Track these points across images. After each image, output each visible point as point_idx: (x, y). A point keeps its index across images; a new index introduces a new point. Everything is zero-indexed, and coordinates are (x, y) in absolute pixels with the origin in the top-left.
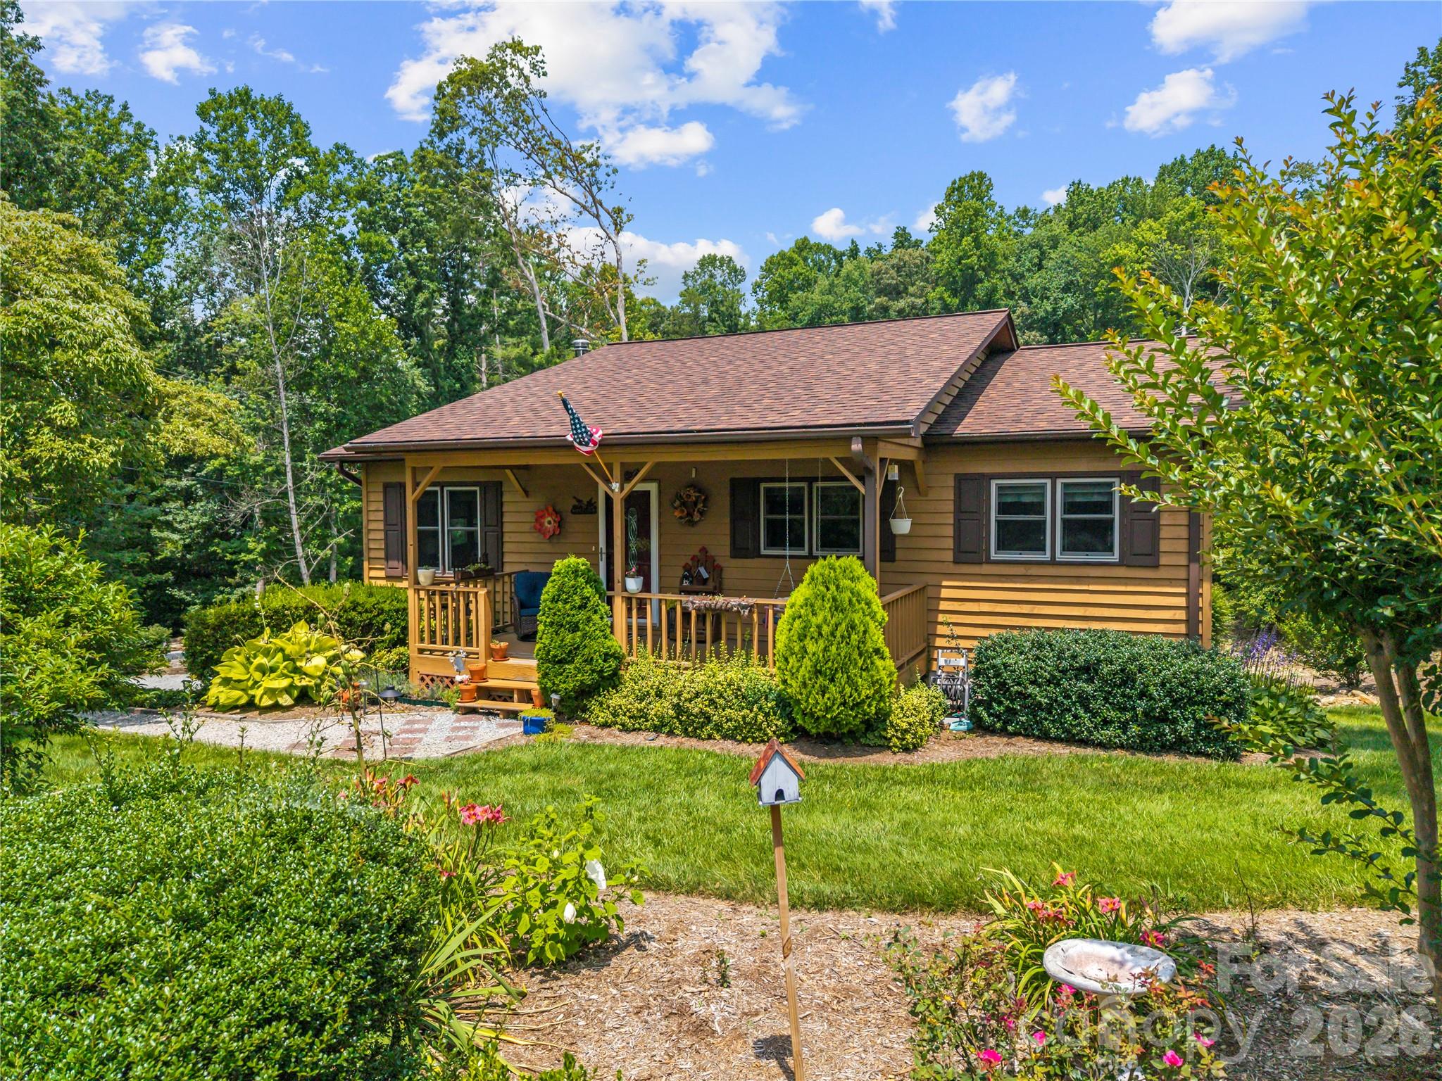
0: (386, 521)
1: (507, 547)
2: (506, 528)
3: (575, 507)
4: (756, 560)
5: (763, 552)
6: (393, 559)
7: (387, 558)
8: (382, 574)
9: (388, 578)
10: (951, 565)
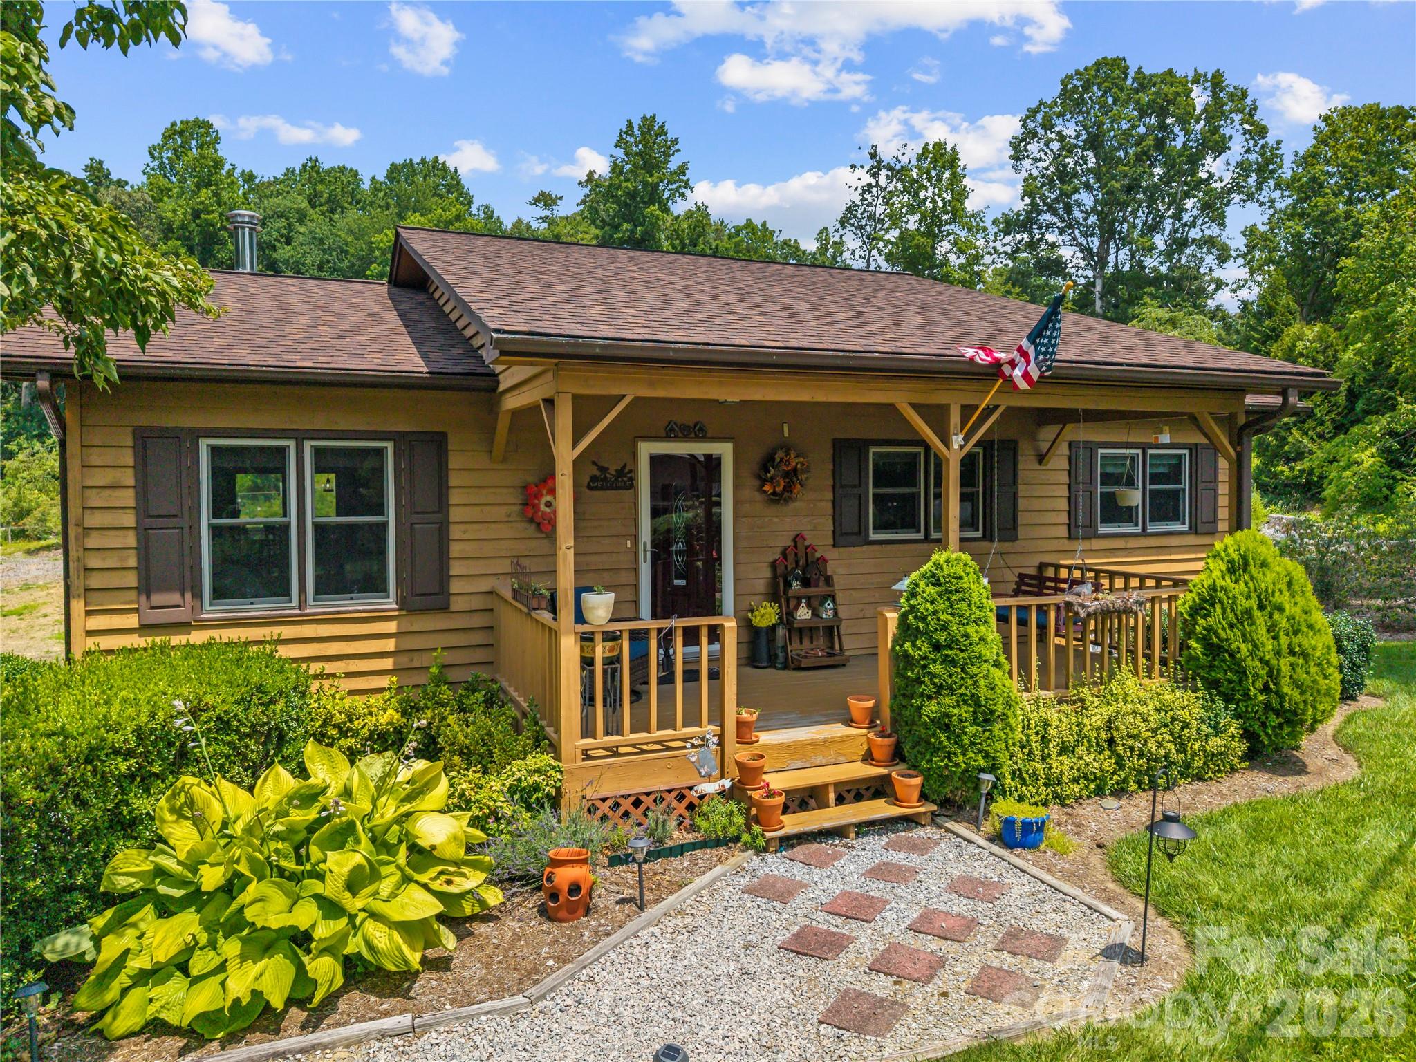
0: (142, 509)
1: (455, 549)
2: (455, 514)
3: (594, 479)
4: (865, 548)
5: (873, 537)
6: (165, 588)
7: (146, 588)
8: (132, 621)
9: (145, 629)
10: (1066, 541)
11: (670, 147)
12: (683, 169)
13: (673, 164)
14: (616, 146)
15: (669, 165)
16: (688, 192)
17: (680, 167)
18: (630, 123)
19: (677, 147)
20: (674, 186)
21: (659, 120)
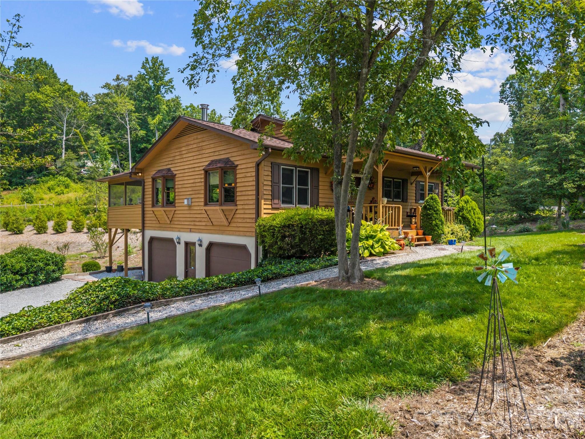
0: (273, 181)
2: (320, 188)
6: (276, 199)
7: (273, 199)
8: (270, 207)
9: (273, 209)
11: (165, 71)
12: (171, 81)
13: (167, 78)
14: (142, 68)
15: (165, 78)
16: (173, 90)
17: (170, 80)
18: (147, 59)
19: (168, 71)
20: (167, 87)
21: (160, 59)
